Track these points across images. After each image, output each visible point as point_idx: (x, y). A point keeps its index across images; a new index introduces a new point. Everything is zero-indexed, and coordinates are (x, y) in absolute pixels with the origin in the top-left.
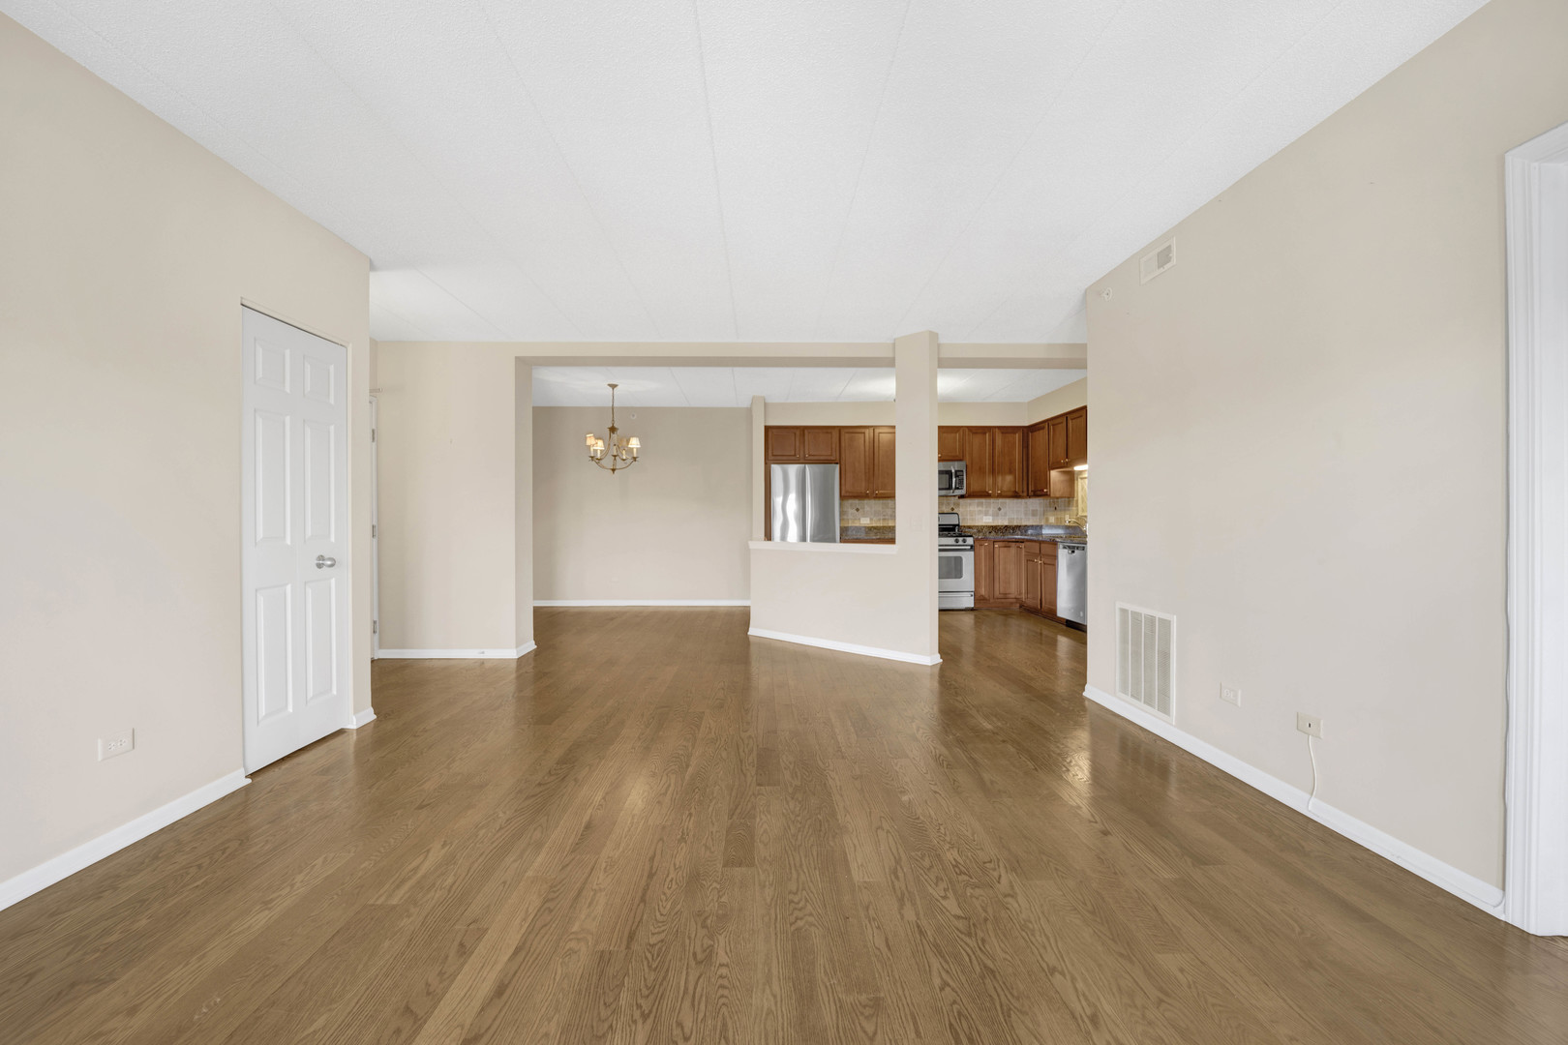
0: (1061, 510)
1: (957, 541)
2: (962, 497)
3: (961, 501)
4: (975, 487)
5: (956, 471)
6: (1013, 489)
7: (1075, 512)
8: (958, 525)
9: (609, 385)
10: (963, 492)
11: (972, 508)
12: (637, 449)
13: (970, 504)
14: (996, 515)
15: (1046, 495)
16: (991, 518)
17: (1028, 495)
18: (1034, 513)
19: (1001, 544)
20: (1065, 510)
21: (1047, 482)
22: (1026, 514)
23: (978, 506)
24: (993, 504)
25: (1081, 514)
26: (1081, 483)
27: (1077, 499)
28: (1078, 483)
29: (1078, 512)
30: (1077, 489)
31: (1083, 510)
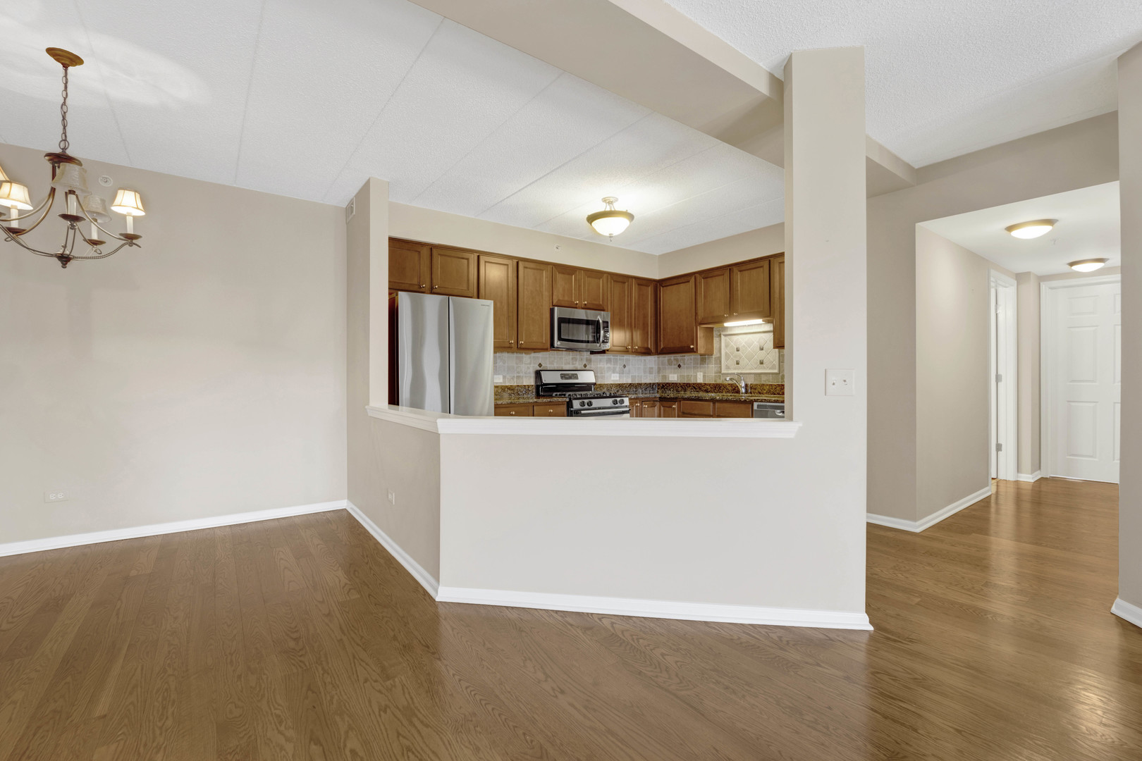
0: (687, 368)
3: (594, 357)
6: (646, 345)
7: (715, 370)
8: (595, 384)
9: (54, 53)
11: (601, 365)
12: (135, 218)
13: (601, 361)
14: (621, 373)
15: (692, 351)
17: (657, 352)
18: (651, 371)
19: (648, 403)
20: (695, 367)
21: (694, 340)
22: (645, 372)
23: (607, 363)
24: (619, 359)
25: (724, 371)
26: (726, 340)
27: (718, 355)
28: (720, 340)
29: (721, 369)
30: (718, 346)
31: (728, 368)
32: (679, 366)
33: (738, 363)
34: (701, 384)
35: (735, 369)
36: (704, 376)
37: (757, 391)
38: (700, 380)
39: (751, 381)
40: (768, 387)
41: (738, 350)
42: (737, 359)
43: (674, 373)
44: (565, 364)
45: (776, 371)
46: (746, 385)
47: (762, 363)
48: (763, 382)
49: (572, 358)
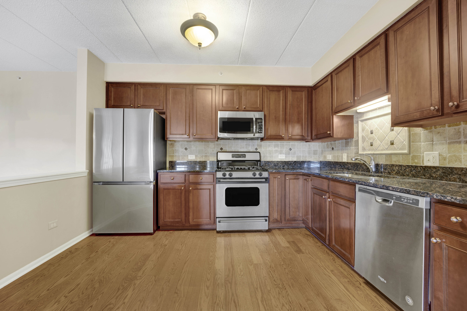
0: (338, 150)
1: (254, 174)
2: (262, 139)
3: (262, 142)
4: (272, 131)
5: (256, 119)
6: (300, 134)
7: (354, 151)
8: (260, 161)
10: (262, 135)
11: (270, 149)
13: (269, 146)
14: (287, 154)
15: (330, 136)
16: (284, 155)
17: (312, 138)
18: (315, 152)
19: (291, 177)
20: (342, 150)
21: (330, 125)
22: (309, 153)
23: (275, 147)
24: (286, 145)
25: (360, 152)
26: (362, 125)
27: (357, 139)
28: (358, 125)
29: (358, 151)
30: (357, 131)
31: (364, 149)
32: (333, 149)
33: (372, 145)
34: (344, 163)
35: (369, 150)
36: (348, 156)
37: (387, 171)
38: (345, 160)
39: (382, 161)
40: (397, 168)
41: (372, 133)
42: (371, 141)
43: (330, 154)
44: (240, 148)
45: (406, 151)
46: (377, 166)
47: (392, 144)
48: (393, 163)
49: (246, 145)
